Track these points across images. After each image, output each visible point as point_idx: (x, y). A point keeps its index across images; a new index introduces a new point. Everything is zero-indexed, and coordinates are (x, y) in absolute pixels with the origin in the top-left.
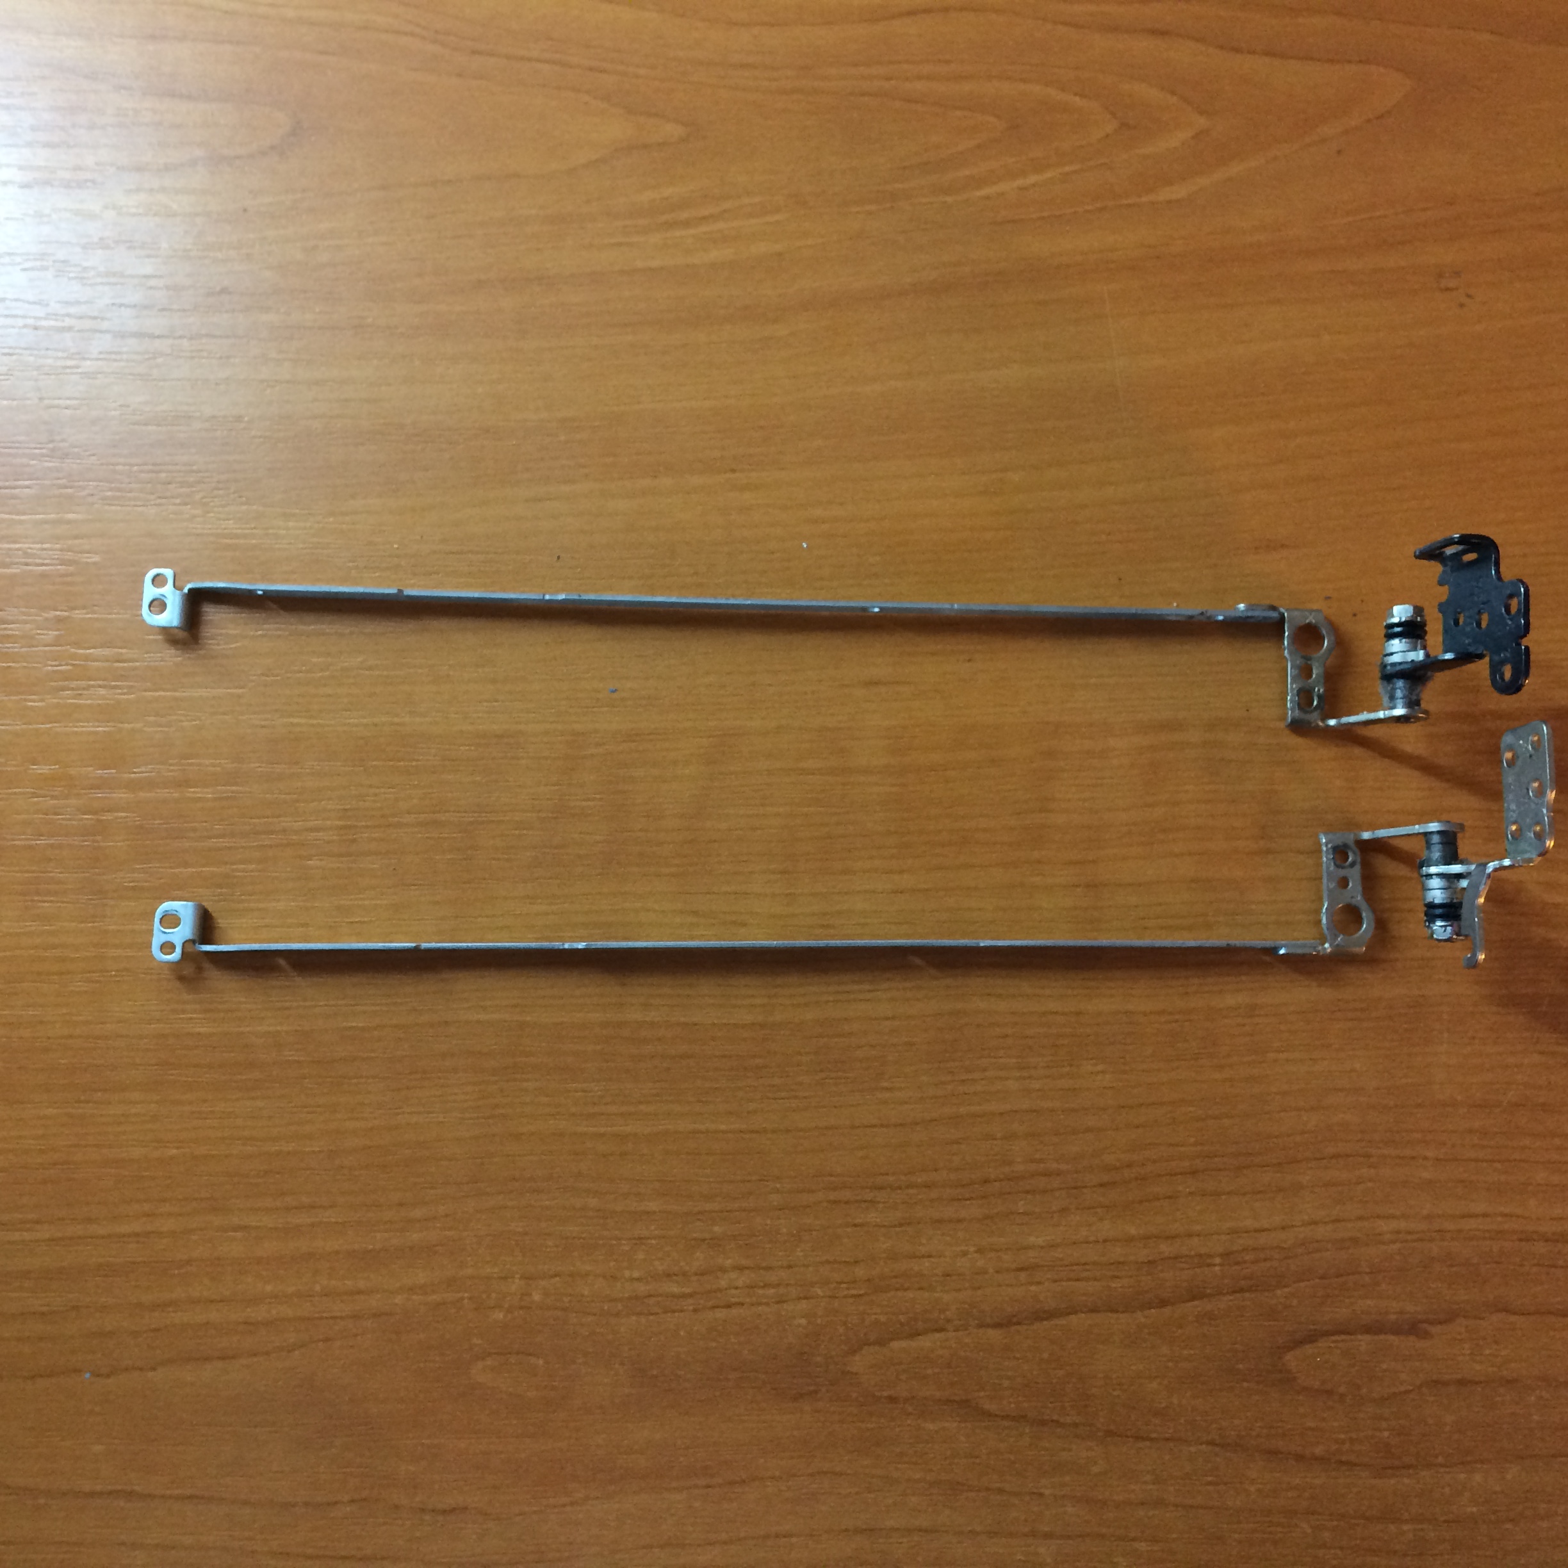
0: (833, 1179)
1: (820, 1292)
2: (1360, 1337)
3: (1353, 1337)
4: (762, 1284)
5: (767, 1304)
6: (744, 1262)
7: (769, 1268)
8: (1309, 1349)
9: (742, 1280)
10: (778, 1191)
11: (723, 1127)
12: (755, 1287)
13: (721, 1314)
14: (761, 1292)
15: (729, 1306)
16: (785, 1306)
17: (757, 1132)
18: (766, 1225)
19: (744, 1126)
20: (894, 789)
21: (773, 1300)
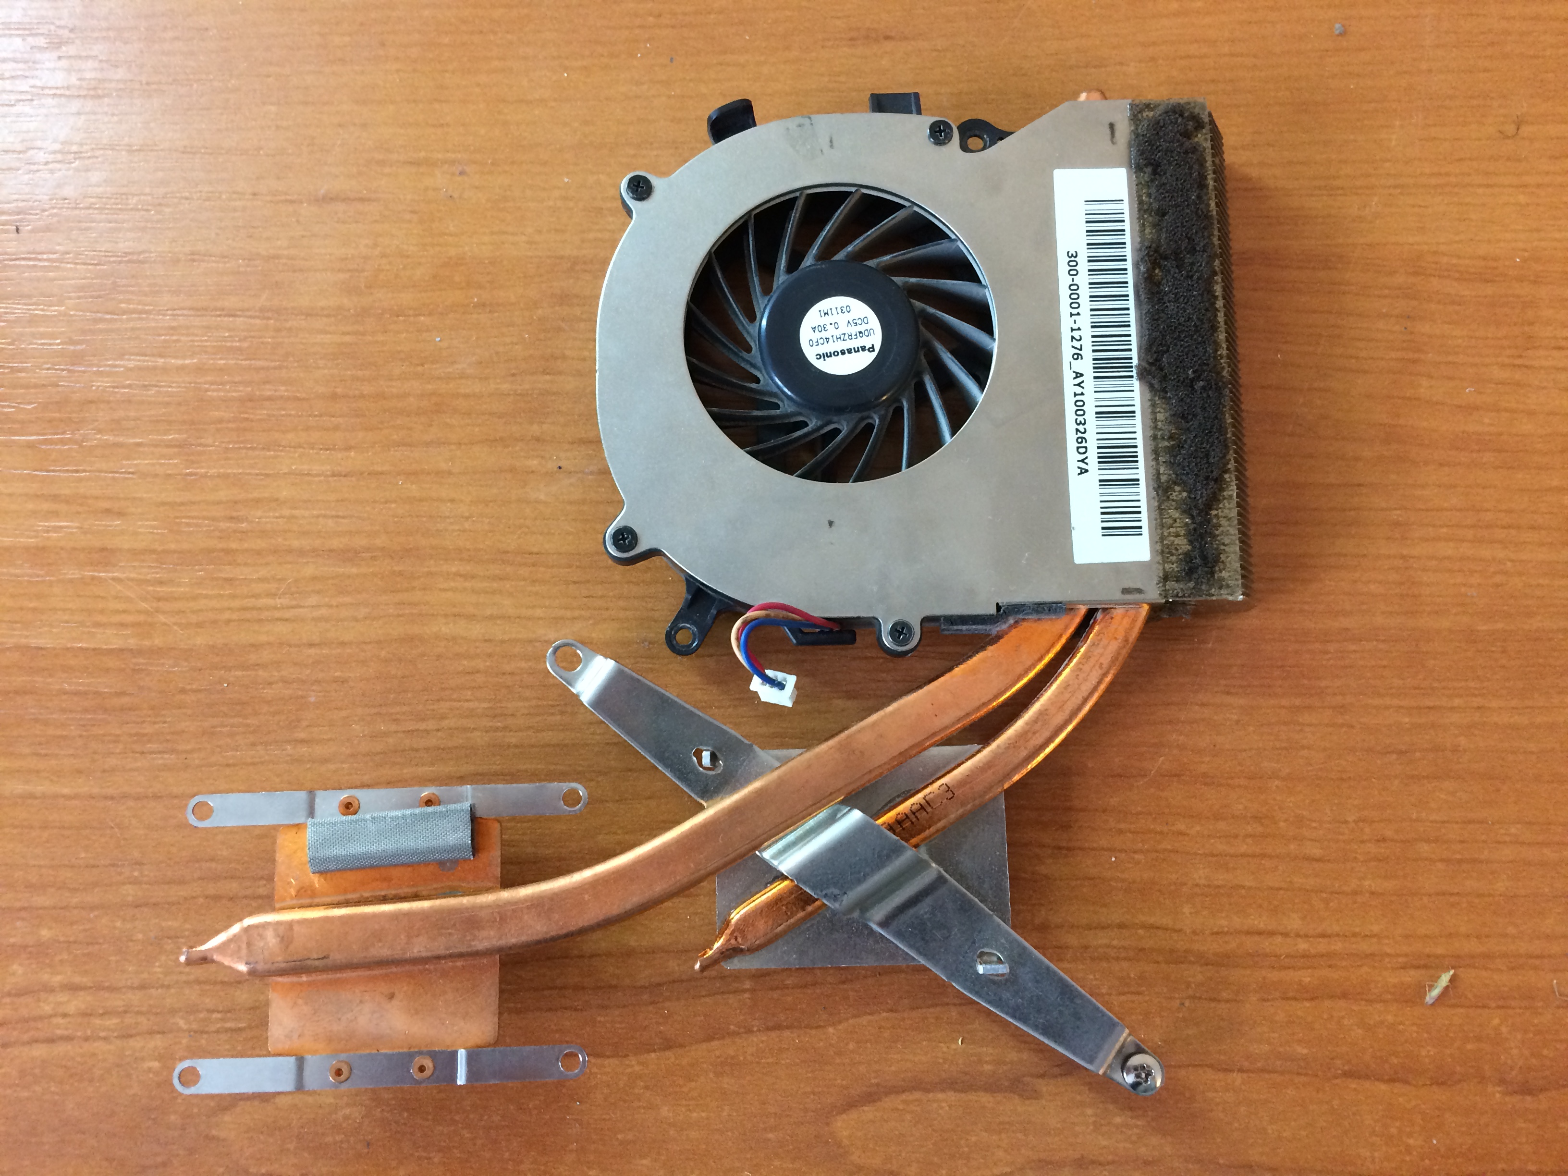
0: (214, 865)
1: (182, 1023)
2: (940, 1096)
3: (931, 1095)
4: (101, 1012)
5: (105, 1039)
6: (77, 979)
7: (112, 989)
8: (868, 1112)
9: (75, 1004)
10: (135, 882)
11: (66, 791)
12: (91, 1015)
13: (39, 1051)
14: (98, 1022)
15: (51, 1041)
16: (132, 1042)
17: (112, 798)
18: (115, 928)
19: (96, 791)
20: (347, 339)
21: (116, 1034)
